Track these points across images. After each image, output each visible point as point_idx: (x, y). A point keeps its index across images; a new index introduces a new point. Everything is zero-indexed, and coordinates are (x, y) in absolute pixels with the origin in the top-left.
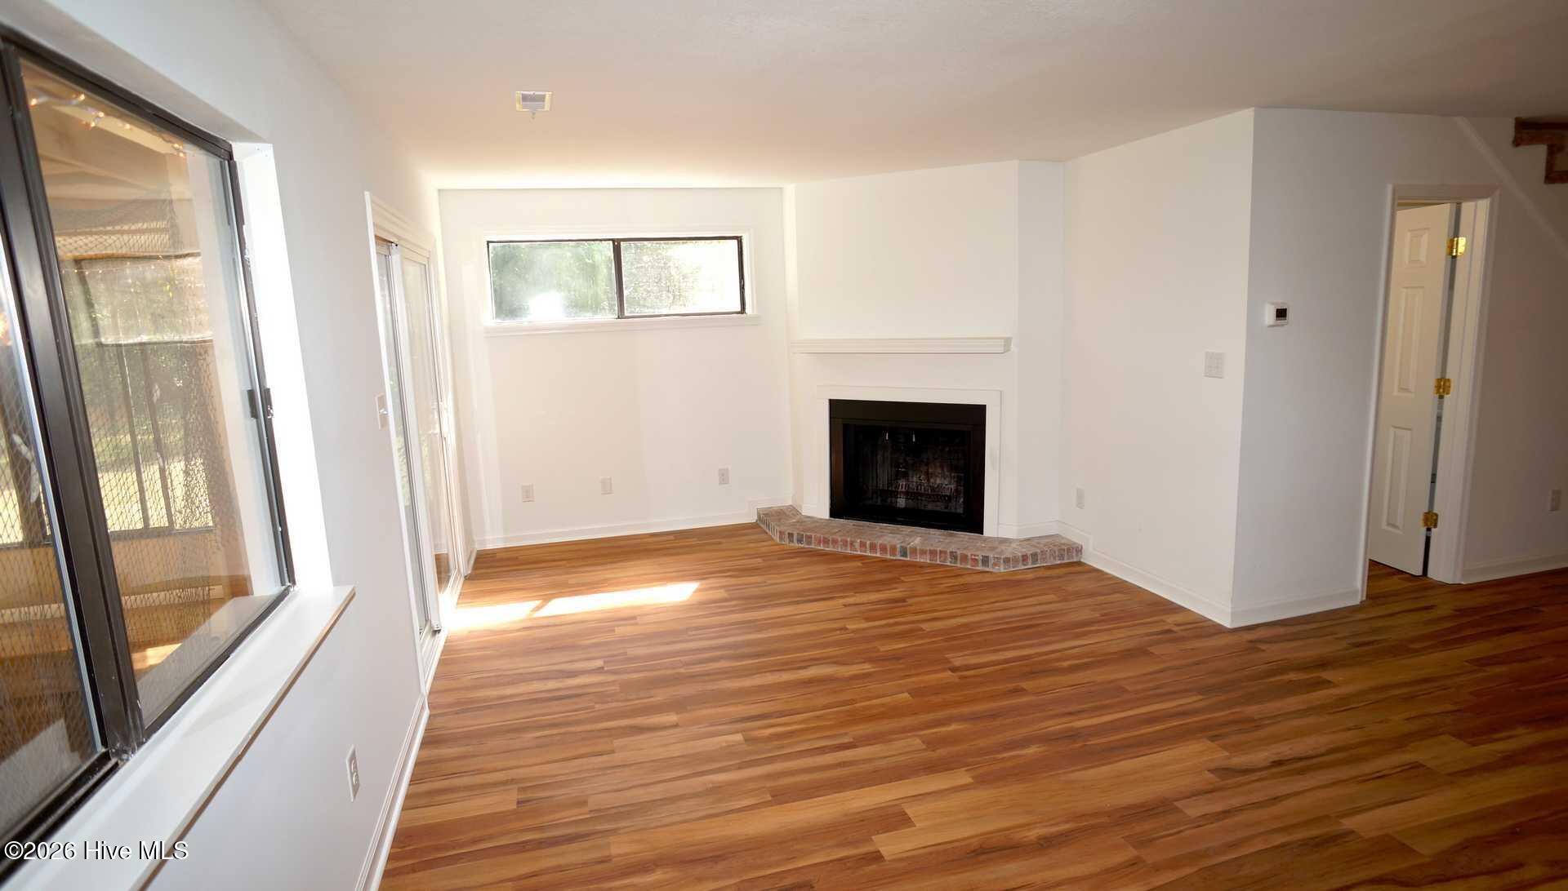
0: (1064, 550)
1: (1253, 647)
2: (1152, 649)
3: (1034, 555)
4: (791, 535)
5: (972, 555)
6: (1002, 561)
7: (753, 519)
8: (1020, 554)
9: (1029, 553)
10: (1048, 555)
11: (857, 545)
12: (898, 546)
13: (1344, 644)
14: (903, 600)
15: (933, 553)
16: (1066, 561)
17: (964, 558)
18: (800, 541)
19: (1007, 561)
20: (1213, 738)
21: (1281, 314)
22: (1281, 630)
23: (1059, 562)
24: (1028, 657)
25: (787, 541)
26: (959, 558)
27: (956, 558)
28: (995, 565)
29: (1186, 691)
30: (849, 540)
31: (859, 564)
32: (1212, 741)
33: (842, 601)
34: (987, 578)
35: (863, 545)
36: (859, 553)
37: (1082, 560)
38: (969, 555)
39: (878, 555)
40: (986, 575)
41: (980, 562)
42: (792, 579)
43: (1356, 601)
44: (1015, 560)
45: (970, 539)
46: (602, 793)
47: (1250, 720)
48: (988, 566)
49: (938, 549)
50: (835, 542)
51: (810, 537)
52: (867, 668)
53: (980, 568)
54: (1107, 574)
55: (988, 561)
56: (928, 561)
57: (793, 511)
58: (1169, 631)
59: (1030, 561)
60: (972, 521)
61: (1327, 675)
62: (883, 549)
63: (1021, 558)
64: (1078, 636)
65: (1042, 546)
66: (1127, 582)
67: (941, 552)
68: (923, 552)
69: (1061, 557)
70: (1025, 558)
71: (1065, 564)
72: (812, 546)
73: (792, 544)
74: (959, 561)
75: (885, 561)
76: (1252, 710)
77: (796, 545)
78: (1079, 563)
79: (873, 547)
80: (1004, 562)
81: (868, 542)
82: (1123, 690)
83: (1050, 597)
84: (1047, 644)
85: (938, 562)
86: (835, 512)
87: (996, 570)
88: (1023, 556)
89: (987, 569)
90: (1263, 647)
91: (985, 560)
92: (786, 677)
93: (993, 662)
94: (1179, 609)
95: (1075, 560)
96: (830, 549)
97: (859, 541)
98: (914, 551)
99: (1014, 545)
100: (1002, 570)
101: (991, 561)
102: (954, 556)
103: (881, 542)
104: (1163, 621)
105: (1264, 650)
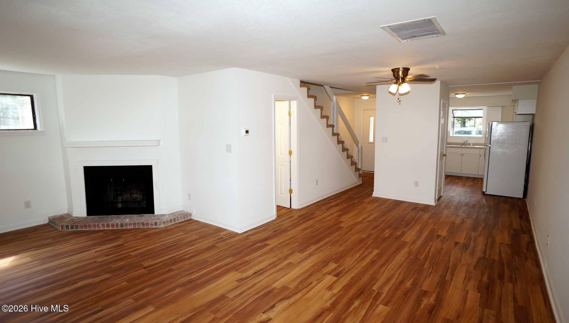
0: (185, 216)
1: (247, 238)
2: (216, 245)
3: (174, 219)
4: (67, 226)
5: (150, 223)
6: (162, 223)
7: (46, 221)
8: (169, 219)
9: (172, 218)
10: (180, 218)
11: (101, 226)
12: (119, 223)
13: (271, 232)
14: (123, 245)
15: (135, 224)
16: (186, 219)
17: (147, 224)
18: (72, 228)
19: (164, 223)
20: (237, 270)
21: (247, 132)
22: (254, 231)
23: (184, 220)
24: (174, 257)
25: (65, 229)
26: (145, 224)
27: (144, 224)
28: (160, 225)
29: (228, 257)
30: (96, 224)
31: (102, 233)
32: (236, 271)
33: (94, 250)
34: (157, 230)
35: (103, 225)
36: (102, 229)
37: (192, 218)
38: (149, 222)
39: (111, 228)
40: (156, 229)
41: (154, 225)
42: (69, 245)
43: (274, 218)
44: (168, 222)
45: (149, 216)
47: (247, 261)
48: (157, 226)
49: (136, 222)
50: (90, 226)
51: (77, 226)
52: (107, 276)
53: (154, 227)
54: (201, 222)
55: (157, 224)
56: (133, 228)
57: (69, 215)
58: (222, 238)
59: (173, 221)
60: (150, 209)
61: (268, 242)
62: (113, 225)
63: (169, 221)
64: (192, 245)
65: (177, 215)
66: (207, 223)
67: (138, 223)
68: (130, 224)
69: (184, 218)
70: (171, 221)
71: (186, 220)
72: (79, 229)
73: (68, 230)
74: (145, 225)
75: (113, 230)
76: (247, 258)
77: (70, 230)
78: (191, 220)
79: (108, 226)
80: (163, 223)
81: (106, 224)
82: (207, 261)
83: (181, 233)
84: (180, 250)
85: (137, 227)
86: (89, 213)
87: (160, 227)
88: (170, 220)
89: (157, 227)
90: (250, 237)
91: (156, 224)
92: (66, 289)
93: (161, 261)
94: (225, 230)
95: (189, 218)
96: (88, 229)
97: (101, 224)
98: (126, 224)
99: (166, 216)
100: (163, 226)
101: (158, 224)
102: (143, 224)
103: (111, 223)
104: (219, 235)
105: (250, 239)
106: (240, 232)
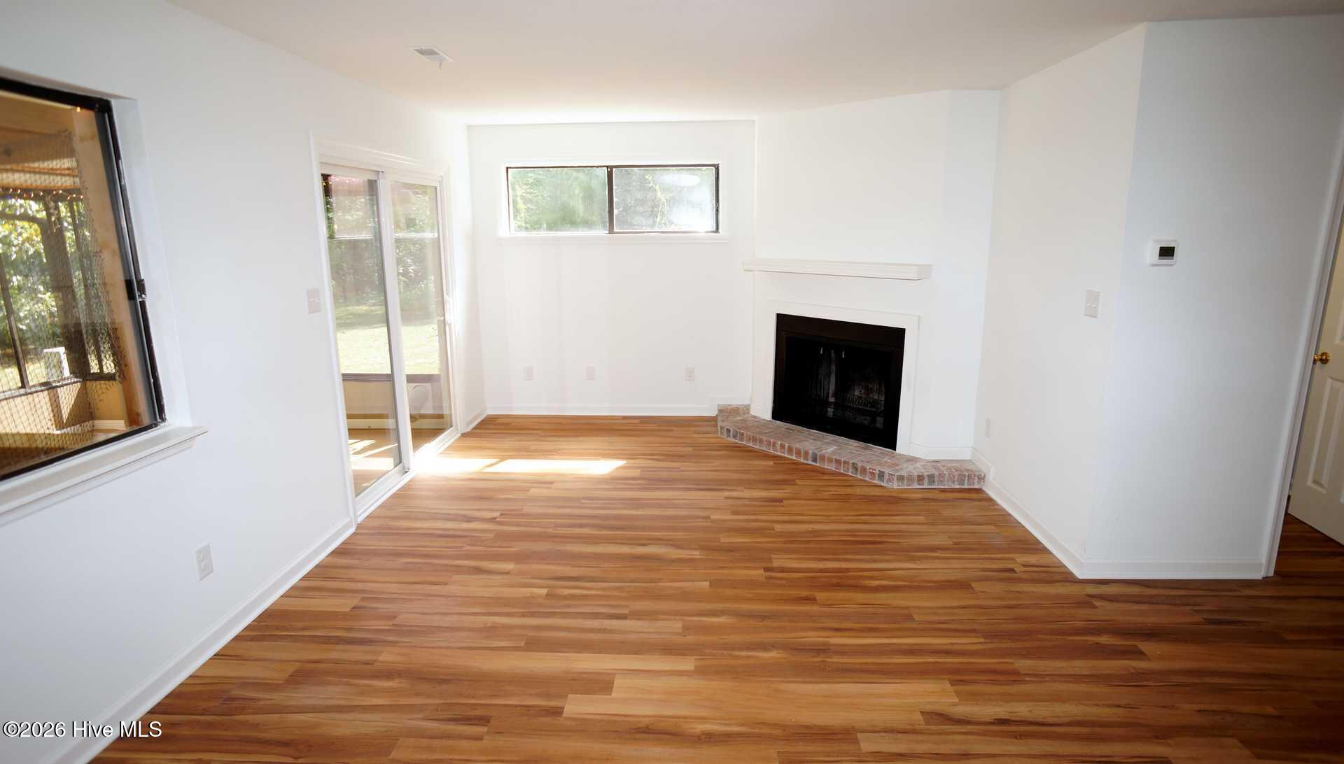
0: (965, 476)
1: (1087, 602)
2: (973, 585)
3: (931, 477)
4: (728, 431)
5: (870, 469)
6: (895, 478)
7: (713, 413)
8: (916, 474)
9: (926, 474)
10: (946, 479)
11: (778, 447)
12: (811, 452)
13: (1198, 618)
14: (781, 500)
15: (838, 462)
16: (966, 486)
17: (864, 470)
18: (735, 437)
19: (901, 478)
20: (954, 683)
21: (1167, 252)
22: (1135, 590)
23: (958, 487)
24: (848, 570)
25: (725, 436)
26: (859, 470)
27: (857, 469)
28: (889, 480)
29: (974, 631)
30: (772, 440)
31: (771, 463)
32: (952, 685)
33: (727, 494)
34: (877, 492)
35: (782, 446)
36: (779, 454)
37: (984, 488)
38: (868, 468)
39: (794, 458)
40: (877, 489)
41: (877, 476)
42: (705, 469)
43: (1259, 575)
44: (910, 479)
45: (881, 453)
46: (410, 614)
47: (1015, 672)
48: (883, 481)
49: (851, 462)
50: (761, 441)
51: (743, 434)
52: (696, 554)
53: (876, 482)
54: (997, 505)
55: (883, 476)
56: (834, 469)
57: (747, 409)
58: (1012, 570)
59: (926, 480)
60: (887, 437)
61: (1144, 646)
62: (798, 453)
63: (916, 478)
64: (913, 559)
65: (943, 469)
66: (1010, 515)
67: (845, 462)
68: (830, 460)
69: (961, 482)
70: (920, 479)
71: (964, 489)
72: (744, 443)
73: (728, 439)
74: (859, 474)
75: (796, 463)
76: (1023, 664)
77: (732, 440)
78: (979, 491)
79: (790, 450)
80: (897, 479)
81: (787, 445)
82: (909, 617)
83: (921, 519)
84: (875, 561)
85: (842, 471)
86: (777, 414)
87: (888, 485)
88: (919, 476)
89: (882, 484)
90: (1097, 603)
91: (881, 475)
92: (625, 550)
93: (811, 569)
94: (1045, 551)
95: (976, 486)
96: (757, 447)
97: (779, 443)
98: (823, 458)
99: (918, 465)
100: (895, 487)
101: (886, 477)
102: (855, 467)
103: (797, 446)
104: (1013, 559)
105: (1095, 607)
106: (1080, 574)
